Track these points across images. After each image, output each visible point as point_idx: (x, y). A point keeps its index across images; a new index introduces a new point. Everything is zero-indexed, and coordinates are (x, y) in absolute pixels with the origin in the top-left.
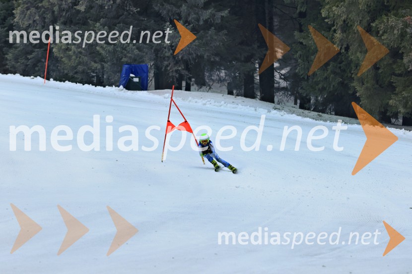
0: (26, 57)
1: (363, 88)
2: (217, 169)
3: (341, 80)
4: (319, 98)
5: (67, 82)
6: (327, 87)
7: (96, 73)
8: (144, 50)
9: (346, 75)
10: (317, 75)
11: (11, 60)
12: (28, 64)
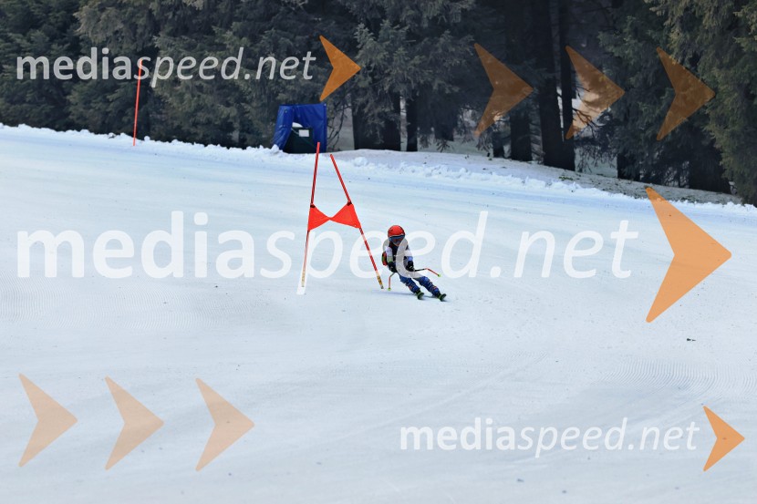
0: (105, 97)
1: (725, 134)
5: (175, 141)
8: (319, 77)
9: (695, 111)
10: (642, 112)
11: (77, 104)
12: (108, 110)
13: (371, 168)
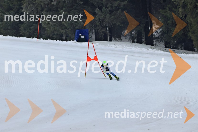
0: (30, 28)
1: (194, 36)
2: (111, 79)
3: (183, 32)
6: (177, 36)
9: (186, 30)
11: (22, 30)
12: (31, 31)
13: (101, 46)
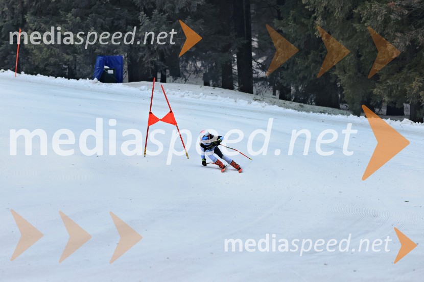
1: (346, 77)
4: (300, 88)
5: (39, 75)
6: (308, 76)
7: (68, 65)
10: (297, 63)
13: (150, 92)
